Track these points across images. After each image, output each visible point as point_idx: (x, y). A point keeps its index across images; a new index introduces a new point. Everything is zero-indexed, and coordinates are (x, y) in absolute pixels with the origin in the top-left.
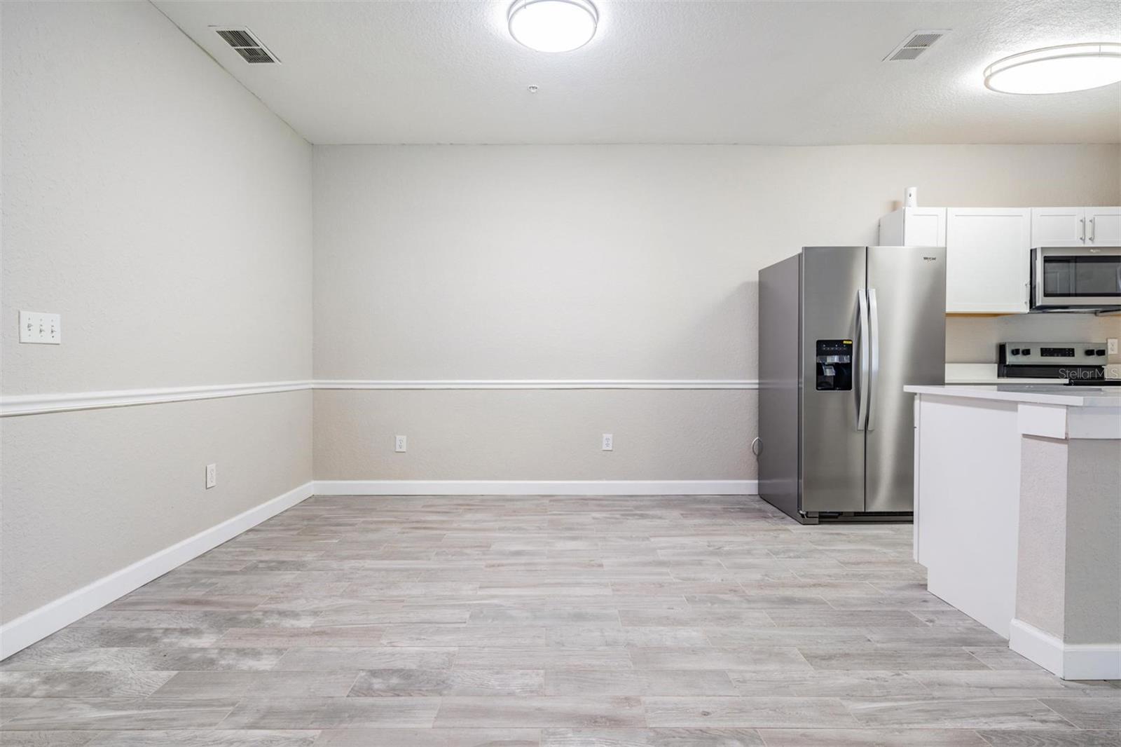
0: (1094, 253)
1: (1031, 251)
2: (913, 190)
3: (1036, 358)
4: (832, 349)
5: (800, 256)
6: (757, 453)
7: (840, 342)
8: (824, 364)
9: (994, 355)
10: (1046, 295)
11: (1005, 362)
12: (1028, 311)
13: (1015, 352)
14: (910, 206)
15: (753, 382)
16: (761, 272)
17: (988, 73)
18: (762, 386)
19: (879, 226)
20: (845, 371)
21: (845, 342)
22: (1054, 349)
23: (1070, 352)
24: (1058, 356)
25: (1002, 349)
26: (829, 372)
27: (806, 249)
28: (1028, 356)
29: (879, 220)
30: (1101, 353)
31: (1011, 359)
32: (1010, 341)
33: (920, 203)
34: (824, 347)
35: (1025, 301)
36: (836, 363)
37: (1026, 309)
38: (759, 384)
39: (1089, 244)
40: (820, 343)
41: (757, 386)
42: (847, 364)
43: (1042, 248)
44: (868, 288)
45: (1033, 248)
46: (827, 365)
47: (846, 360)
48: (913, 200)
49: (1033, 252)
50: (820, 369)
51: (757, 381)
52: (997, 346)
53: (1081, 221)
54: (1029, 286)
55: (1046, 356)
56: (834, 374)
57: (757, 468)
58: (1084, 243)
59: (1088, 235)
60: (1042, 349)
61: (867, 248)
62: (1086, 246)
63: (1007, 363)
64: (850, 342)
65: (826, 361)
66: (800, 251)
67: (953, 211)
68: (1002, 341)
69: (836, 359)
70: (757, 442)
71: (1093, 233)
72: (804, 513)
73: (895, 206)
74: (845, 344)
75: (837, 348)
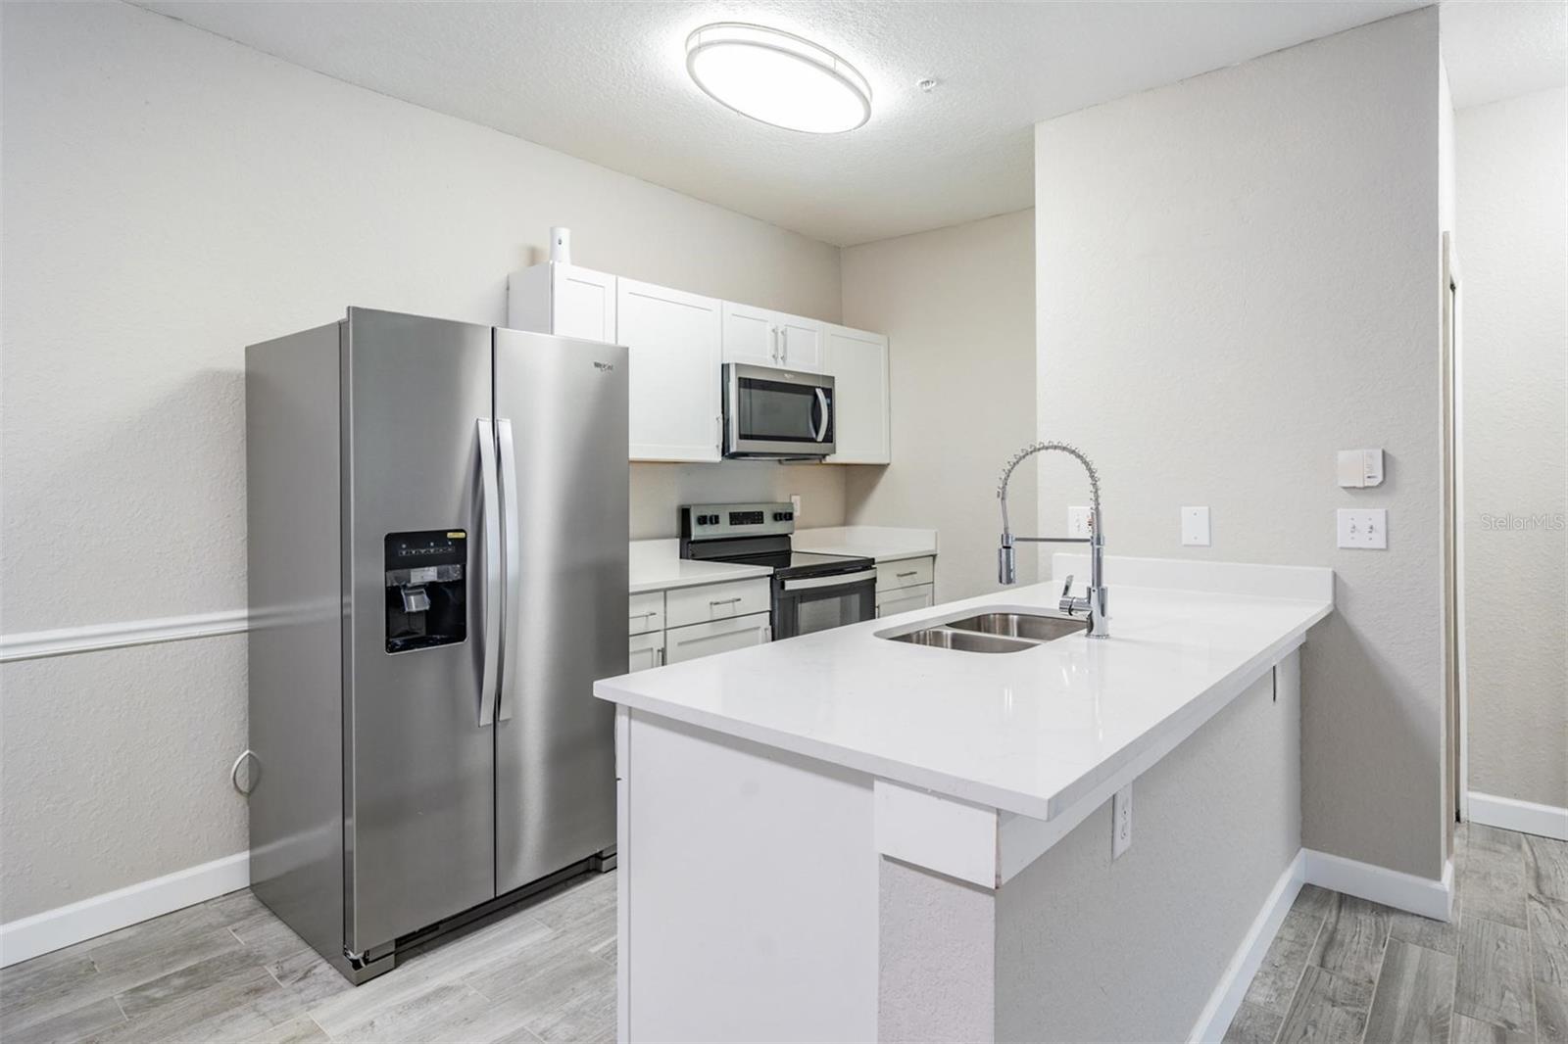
0: (788, 379)
1: (723, 365)
2: (564, 234)
3: (724, 529)
4: (423, 551)
5: (341, 326)
6: (245, 788)
7: (439, 536)
8: (405, 587)
9: (673, 524)
10: (742, 437)
11: (690, 536)
12: (720, 459)
13: (702, 520)
14: (560, 262)
15: (235, 617)
16: (250, 351)
17: (693, 44)
18: (257, 624)
19: (508, 289)
20: (450, 595)
21: (450, 535)
22: (744, 513)
23: (756, 518)
24: (747, 523)
25: (685, 514)
26: (415, 603)
27: (356, 312)
28: (716, 525)
29: (508, 277)
30: (789, 517)
31: (697, 532)
32: (695, 502)
33: (577, 260)
34: (403, 549)
35: (716, 444)
36: (432, 583)
37: (716, 456)
38: (250, 618)
39: (780, 366)
40: (392, 540)
41: (245, 625)
42: (458, 581)
43: (737, 365)
44: (497, 417)
45: (725, 362)
46: (412, 588)
47: (453, 572)
48: (564, 251)
49: (725, 368)
50: (394, 598)
51: (245, 613)
52: (678, 510)
53: (774, 331)
54: (721, 421)
55: (736, 524)
56: (427, 608)
57: (245, 823)
58: (776, 363)
59: (781, 354)
60: (730, 514)
61: (493, 329)
62: (778, 367)
63: (693, 538)
64: (462, 535)
65: (409, 582)
66: (343, 316)
67: (627, 284)
68: (686, 502)
69: (430, 574)
70: (247, 760)
71: (785, 351)
72: (359, 956)
73: (534, 256)
74: (451, 539)
75: (432, 550)
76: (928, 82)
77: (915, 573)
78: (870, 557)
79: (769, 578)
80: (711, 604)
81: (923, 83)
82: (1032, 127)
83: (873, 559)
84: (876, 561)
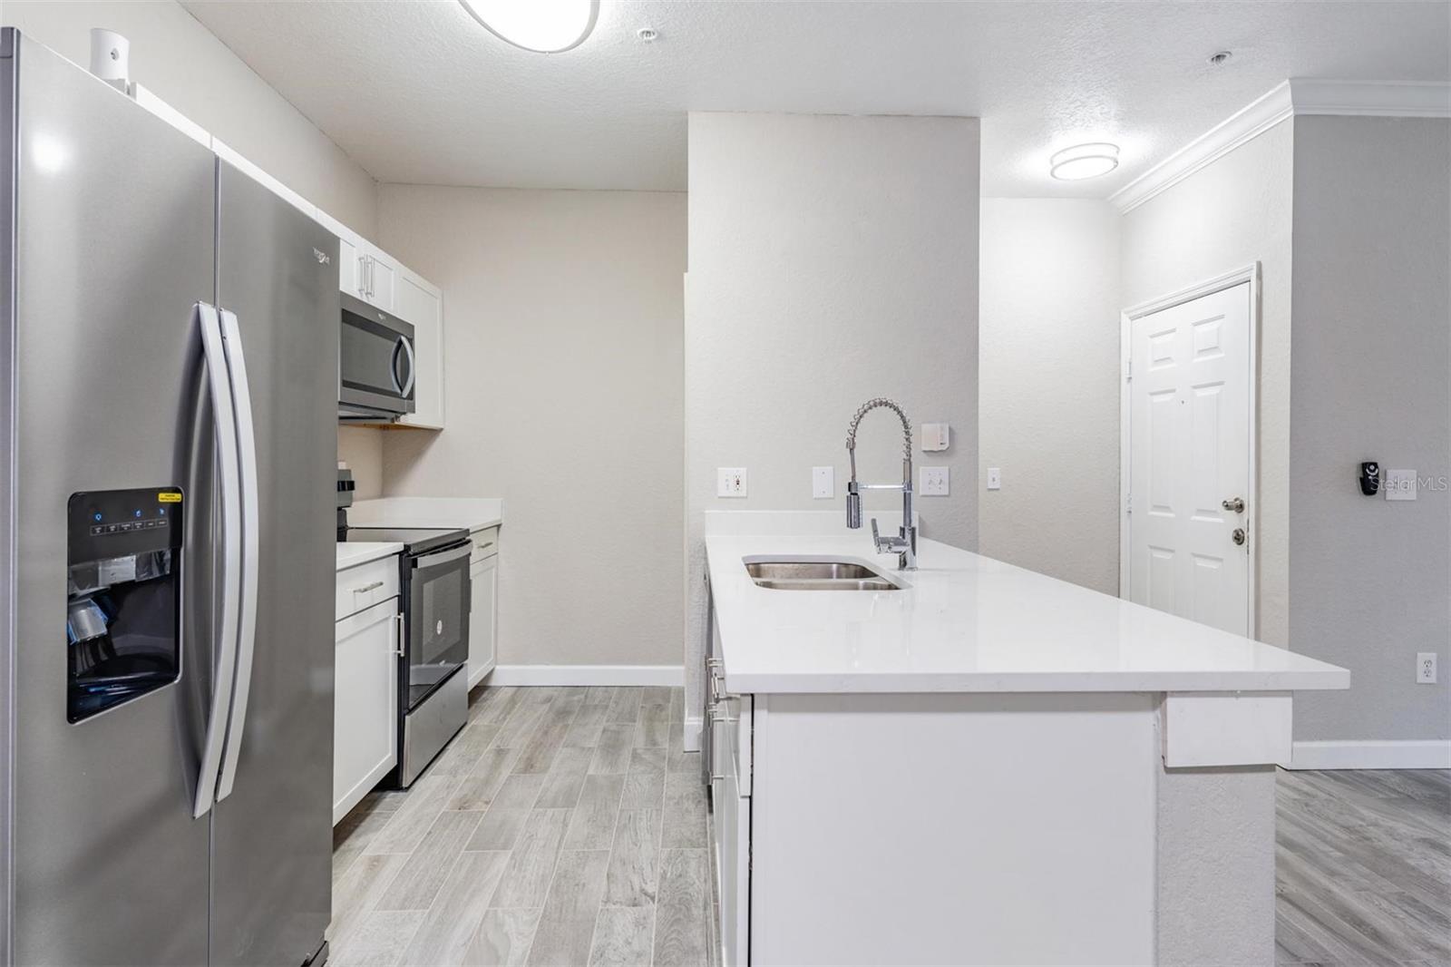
21: (160, 497)
30: (351, 485)
44: (218, 305)
48: (121, 71)
59: (367, 290)
64: (177, 497)
71: (372, 286)
74: (163, 505)
75: (138, 524)
76: (648, 32)
77: (490, 544)
78: (466, 527)
79: (398, 556)
80: (355, 591)
81: (643, 32)
82: (687, 114)
83: (468, 530)
84: (471, 531)
